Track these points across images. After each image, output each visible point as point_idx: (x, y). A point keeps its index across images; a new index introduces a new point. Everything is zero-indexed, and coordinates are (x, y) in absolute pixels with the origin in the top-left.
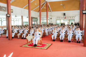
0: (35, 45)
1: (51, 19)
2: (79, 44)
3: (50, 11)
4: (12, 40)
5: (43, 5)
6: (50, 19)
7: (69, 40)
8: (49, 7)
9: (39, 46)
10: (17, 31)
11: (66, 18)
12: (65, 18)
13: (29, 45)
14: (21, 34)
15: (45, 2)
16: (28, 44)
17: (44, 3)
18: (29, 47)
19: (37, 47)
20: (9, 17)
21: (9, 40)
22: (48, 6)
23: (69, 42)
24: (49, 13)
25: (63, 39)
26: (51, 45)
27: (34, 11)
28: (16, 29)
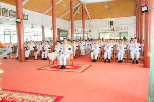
0: (63, 67)
1: (90, 31)
2: (135, 64)
3: (89, 19)
5: (77, 8)
6: (88, 32)
7: (119, 59)
11: (114, 30)
12: (112, 29)
13: (52, 68)
14: (41, 53)
15: (80, 3)
16: (52, 66)
17: (79, 6)
19: (65, 70)
20: (20, 23)
21: (21, 61)
22: (84, 11)
23: (120, 62)
24: (86, 22)
26: (89, 67)
27: (62, 18)
28: (32, 44)
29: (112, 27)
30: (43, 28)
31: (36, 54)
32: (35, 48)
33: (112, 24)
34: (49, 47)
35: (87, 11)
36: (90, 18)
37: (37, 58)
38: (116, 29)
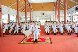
1: (33, 17)
4: (3, 37)
8: (31, 8)
9: (39, 41)
10: (8, 27)
11: (44, 17)
14: (13, 30)
15: (29, 3)
18: (27, 43)
20: (0, 11)
25: (56, 32)
28: (7, 25)
29: (43, 15)
30: (9, 15)
31: (10, 31)
32: (9, 27)
33: (43, 14)
34: (19, 26)
35: (32, 7)
36: (33, 11)
37: (11, 34)
38: (45, 16)
